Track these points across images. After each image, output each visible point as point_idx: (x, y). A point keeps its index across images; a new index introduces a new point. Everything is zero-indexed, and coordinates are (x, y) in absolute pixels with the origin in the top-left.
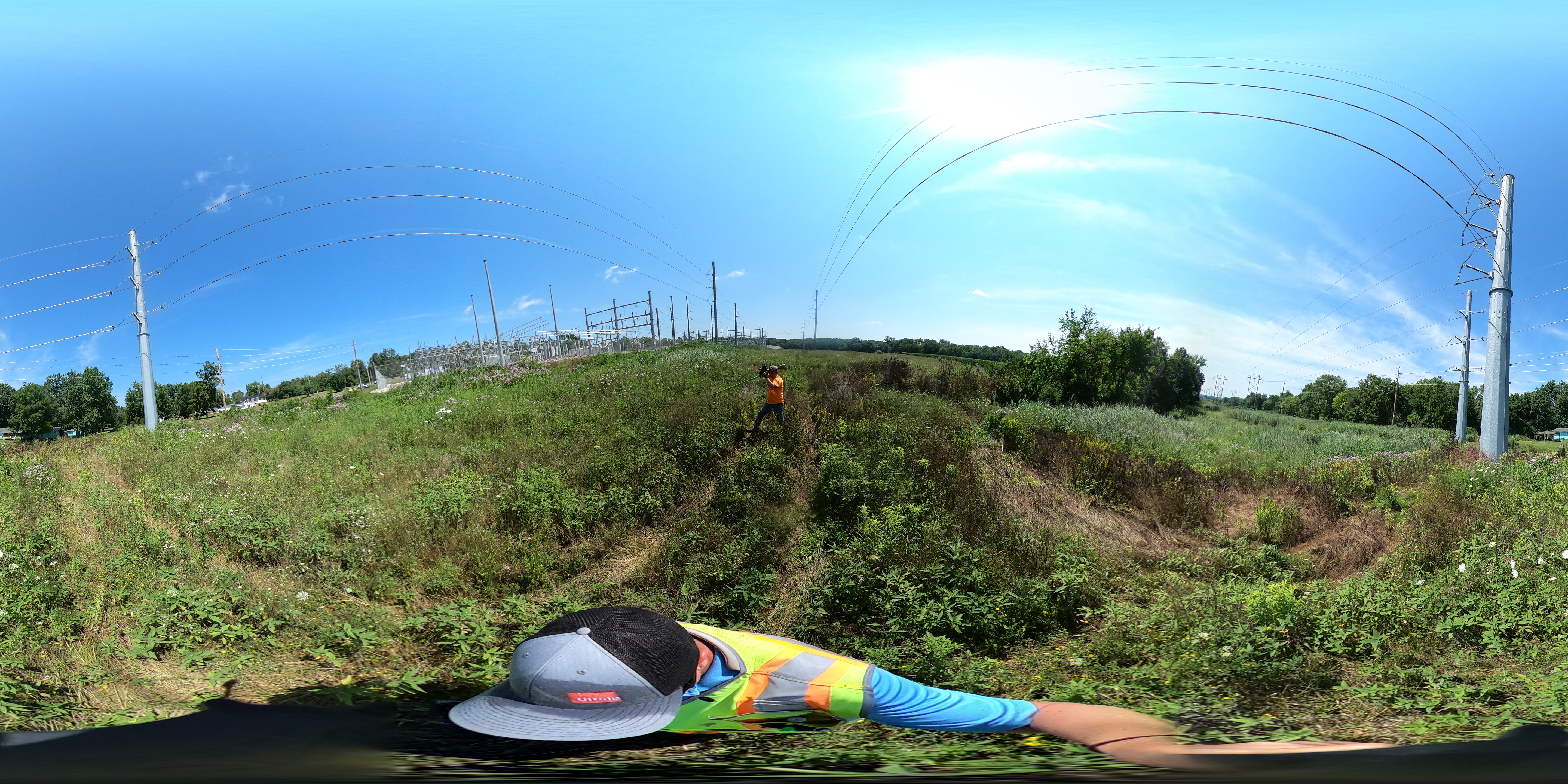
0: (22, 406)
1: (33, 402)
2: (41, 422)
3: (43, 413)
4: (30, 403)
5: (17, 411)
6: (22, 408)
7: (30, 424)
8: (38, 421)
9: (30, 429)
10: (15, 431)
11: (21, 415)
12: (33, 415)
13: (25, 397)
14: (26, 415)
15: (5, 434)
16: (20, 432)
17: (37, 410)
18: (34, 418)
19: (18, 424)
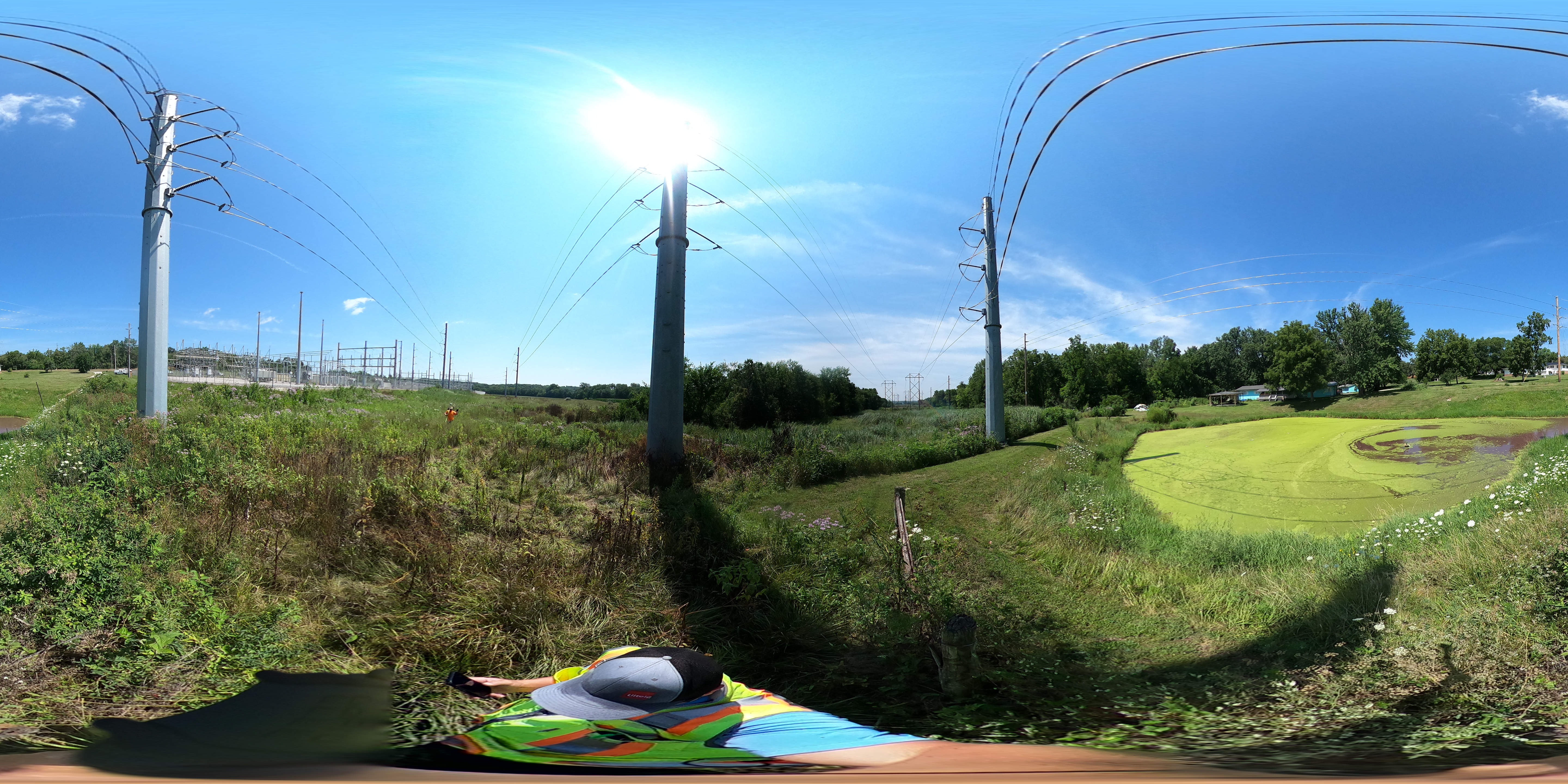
0: (1282, 353)
1: (1298, 346)
2: (1311, 375)
3: (1313, 362)
4: (1294, 349)
5: (1276, 361)
6: (1284, 355)
7: (1294, 379)
8: (1305, 374)
9: (1294, 385)
10: (1274, 389)
11: (1281, 366)
12: (1298, 366)
13: (1287, 341)
14: (1289, 366)
15: (1263, 393)
16: (1282, 389)
17: (1304, 359)
18: (1300, 370)
19: (1278, 379)
